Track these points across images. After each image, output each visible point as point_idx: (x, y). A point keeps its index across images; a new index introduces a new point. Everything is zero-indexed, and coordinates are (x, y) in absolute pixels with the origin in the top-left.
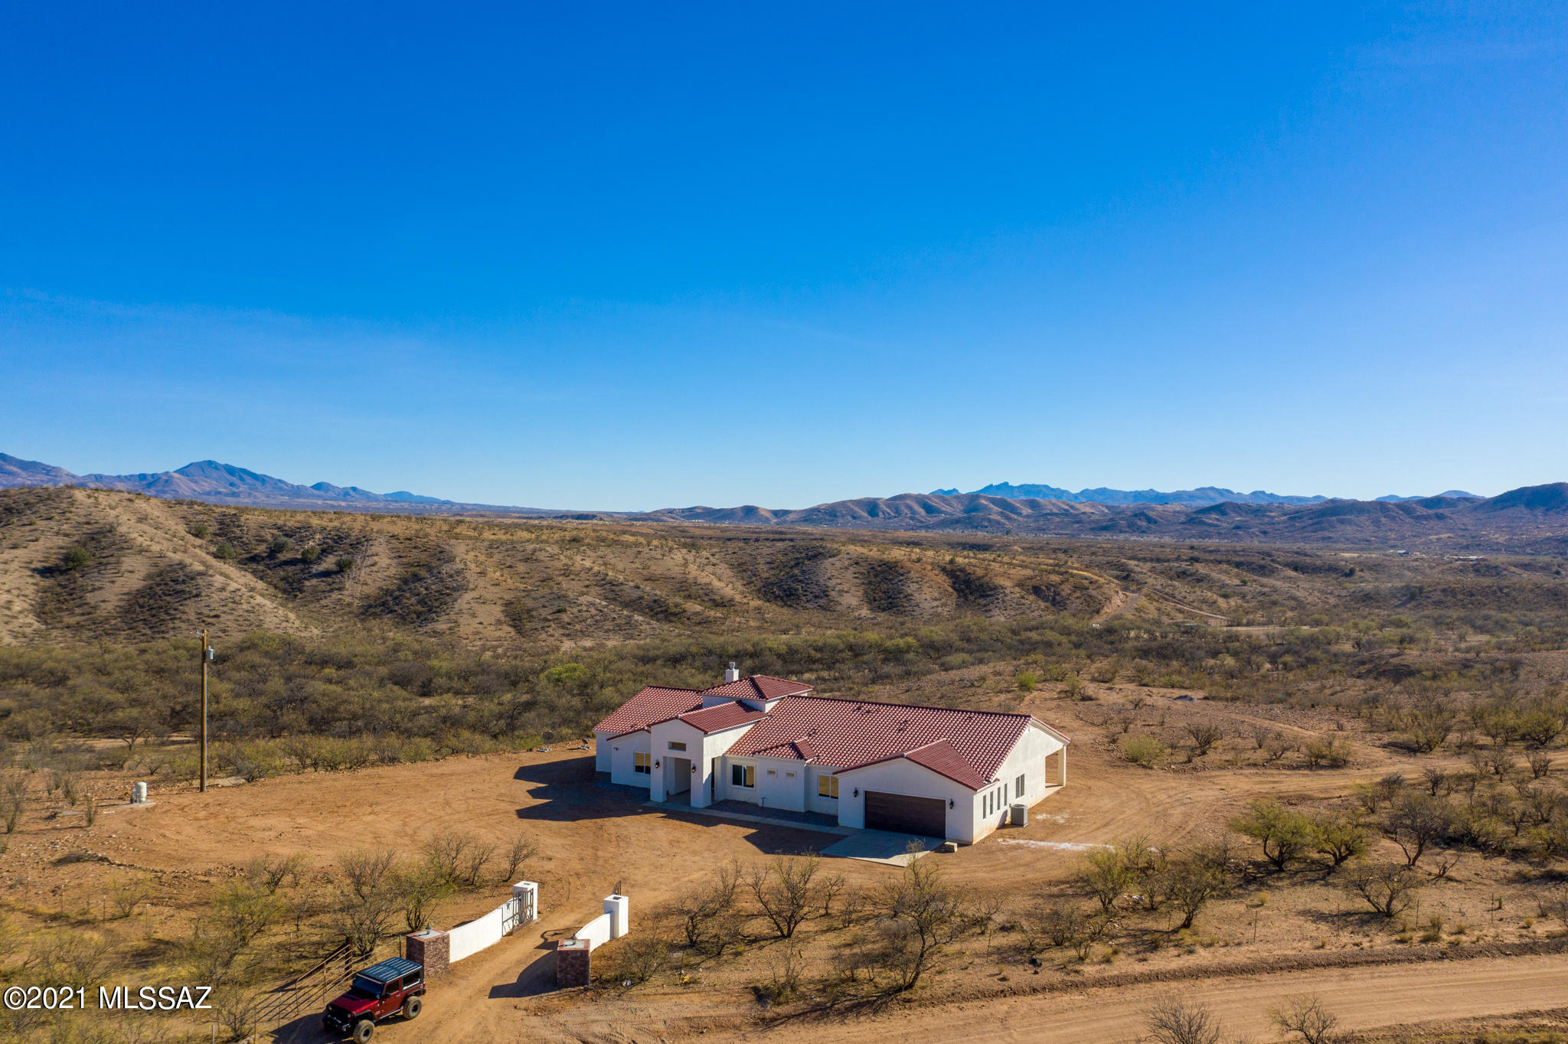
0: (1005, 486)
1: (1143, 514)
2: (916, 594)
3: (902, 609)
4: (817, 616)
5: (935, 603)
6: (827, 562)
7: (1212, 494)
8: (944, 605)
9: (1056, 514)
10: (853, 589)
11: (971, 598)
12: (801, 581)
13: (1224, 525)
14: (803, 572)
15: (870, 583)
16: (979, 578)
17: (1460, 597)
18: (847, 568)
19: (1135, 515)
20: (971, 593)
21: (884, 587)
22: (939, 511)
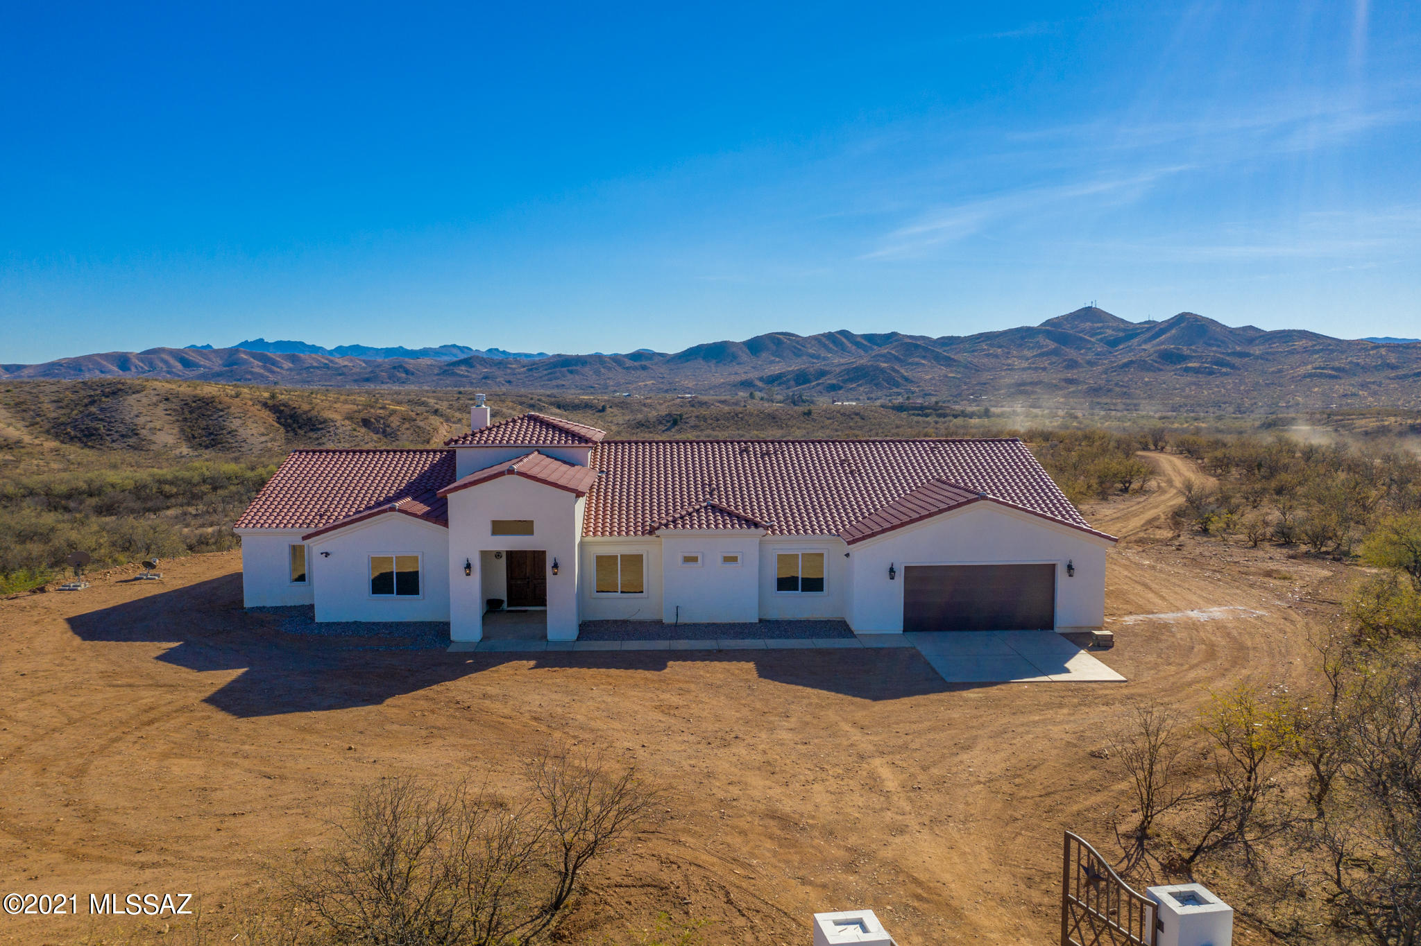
0: (261, 342)
1: (401, 366)
2: (241, 430)
3: (228, 446)
4: (130, 456)
5: (263, 439)
6: (131, 399)
7: (455, 351)
8: (273, 440)
9: (317, 368)
10: (167, 426)
11: (301, 432)
12: (102, 420)
13: (474, 376)
14: (102, 410)
15: (185, 420)
16: (305, 413)
17: (709, 421)
18: (156, 405)
19: (394, 368)
20: (300, 428)
21: (203, 423)
22: (197, 366)
